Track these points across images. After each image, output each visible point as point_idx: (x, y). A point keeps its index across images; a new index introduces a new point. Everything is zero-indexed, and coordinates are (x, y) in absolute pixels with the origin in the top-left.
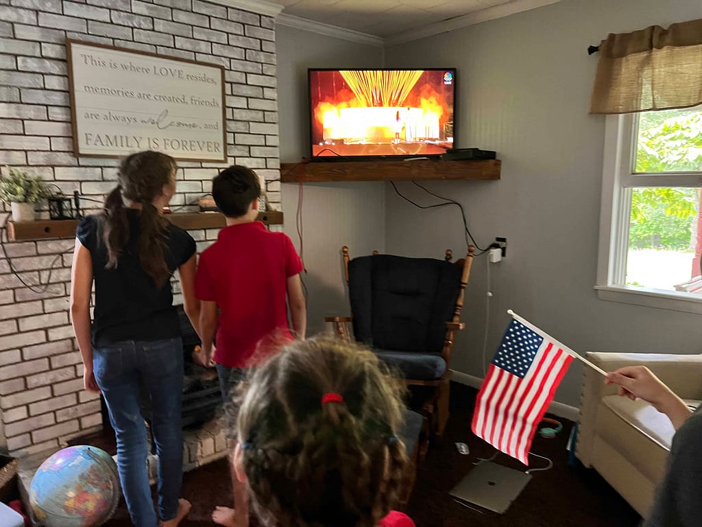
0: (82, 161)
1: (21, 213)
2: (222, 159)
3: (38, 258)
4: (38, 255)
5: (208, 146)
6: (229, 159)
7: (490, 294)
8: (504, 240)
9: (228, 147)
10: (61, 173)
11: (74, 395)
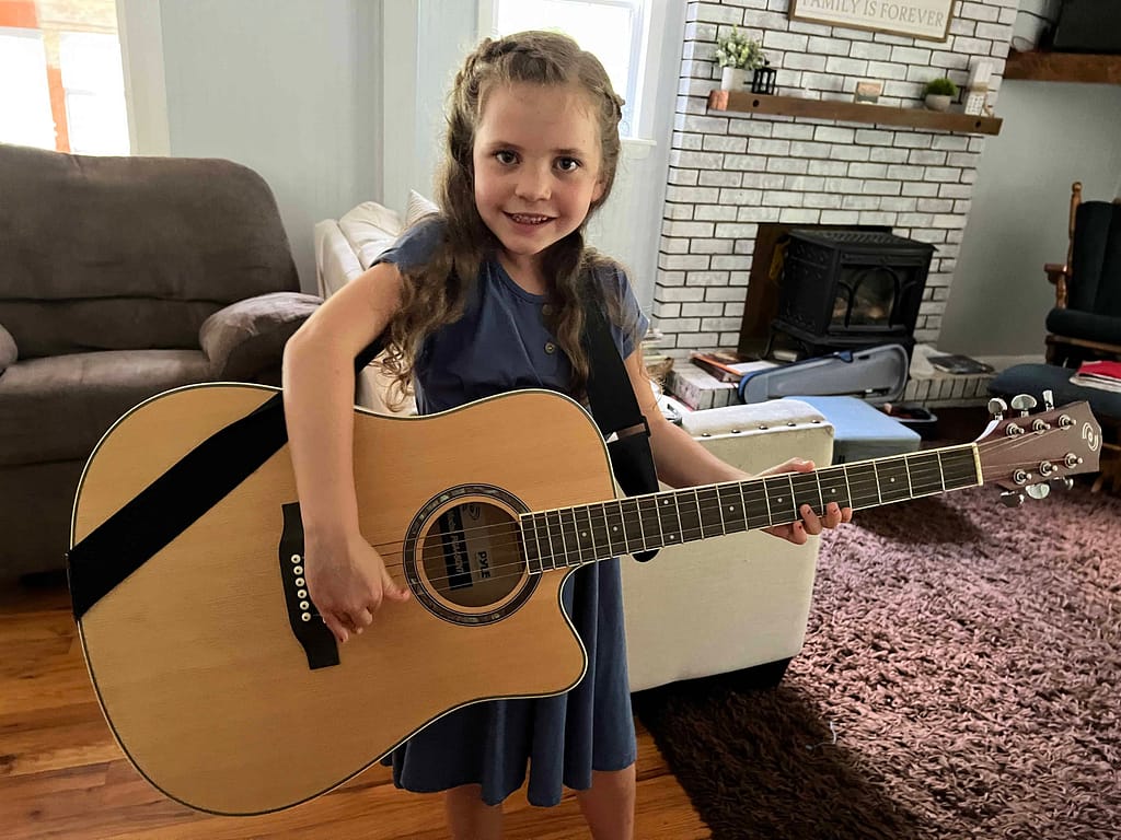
0: (794, 26)
1: (734, 81)
2: (942, 36)
3: (728, 138)
4: (728, 135)
5: (930, 17)
6: (951, 38)
9: (953, 20)
10: (771, 39)
11: (722, 305)
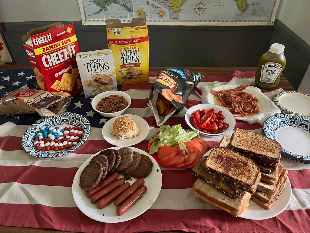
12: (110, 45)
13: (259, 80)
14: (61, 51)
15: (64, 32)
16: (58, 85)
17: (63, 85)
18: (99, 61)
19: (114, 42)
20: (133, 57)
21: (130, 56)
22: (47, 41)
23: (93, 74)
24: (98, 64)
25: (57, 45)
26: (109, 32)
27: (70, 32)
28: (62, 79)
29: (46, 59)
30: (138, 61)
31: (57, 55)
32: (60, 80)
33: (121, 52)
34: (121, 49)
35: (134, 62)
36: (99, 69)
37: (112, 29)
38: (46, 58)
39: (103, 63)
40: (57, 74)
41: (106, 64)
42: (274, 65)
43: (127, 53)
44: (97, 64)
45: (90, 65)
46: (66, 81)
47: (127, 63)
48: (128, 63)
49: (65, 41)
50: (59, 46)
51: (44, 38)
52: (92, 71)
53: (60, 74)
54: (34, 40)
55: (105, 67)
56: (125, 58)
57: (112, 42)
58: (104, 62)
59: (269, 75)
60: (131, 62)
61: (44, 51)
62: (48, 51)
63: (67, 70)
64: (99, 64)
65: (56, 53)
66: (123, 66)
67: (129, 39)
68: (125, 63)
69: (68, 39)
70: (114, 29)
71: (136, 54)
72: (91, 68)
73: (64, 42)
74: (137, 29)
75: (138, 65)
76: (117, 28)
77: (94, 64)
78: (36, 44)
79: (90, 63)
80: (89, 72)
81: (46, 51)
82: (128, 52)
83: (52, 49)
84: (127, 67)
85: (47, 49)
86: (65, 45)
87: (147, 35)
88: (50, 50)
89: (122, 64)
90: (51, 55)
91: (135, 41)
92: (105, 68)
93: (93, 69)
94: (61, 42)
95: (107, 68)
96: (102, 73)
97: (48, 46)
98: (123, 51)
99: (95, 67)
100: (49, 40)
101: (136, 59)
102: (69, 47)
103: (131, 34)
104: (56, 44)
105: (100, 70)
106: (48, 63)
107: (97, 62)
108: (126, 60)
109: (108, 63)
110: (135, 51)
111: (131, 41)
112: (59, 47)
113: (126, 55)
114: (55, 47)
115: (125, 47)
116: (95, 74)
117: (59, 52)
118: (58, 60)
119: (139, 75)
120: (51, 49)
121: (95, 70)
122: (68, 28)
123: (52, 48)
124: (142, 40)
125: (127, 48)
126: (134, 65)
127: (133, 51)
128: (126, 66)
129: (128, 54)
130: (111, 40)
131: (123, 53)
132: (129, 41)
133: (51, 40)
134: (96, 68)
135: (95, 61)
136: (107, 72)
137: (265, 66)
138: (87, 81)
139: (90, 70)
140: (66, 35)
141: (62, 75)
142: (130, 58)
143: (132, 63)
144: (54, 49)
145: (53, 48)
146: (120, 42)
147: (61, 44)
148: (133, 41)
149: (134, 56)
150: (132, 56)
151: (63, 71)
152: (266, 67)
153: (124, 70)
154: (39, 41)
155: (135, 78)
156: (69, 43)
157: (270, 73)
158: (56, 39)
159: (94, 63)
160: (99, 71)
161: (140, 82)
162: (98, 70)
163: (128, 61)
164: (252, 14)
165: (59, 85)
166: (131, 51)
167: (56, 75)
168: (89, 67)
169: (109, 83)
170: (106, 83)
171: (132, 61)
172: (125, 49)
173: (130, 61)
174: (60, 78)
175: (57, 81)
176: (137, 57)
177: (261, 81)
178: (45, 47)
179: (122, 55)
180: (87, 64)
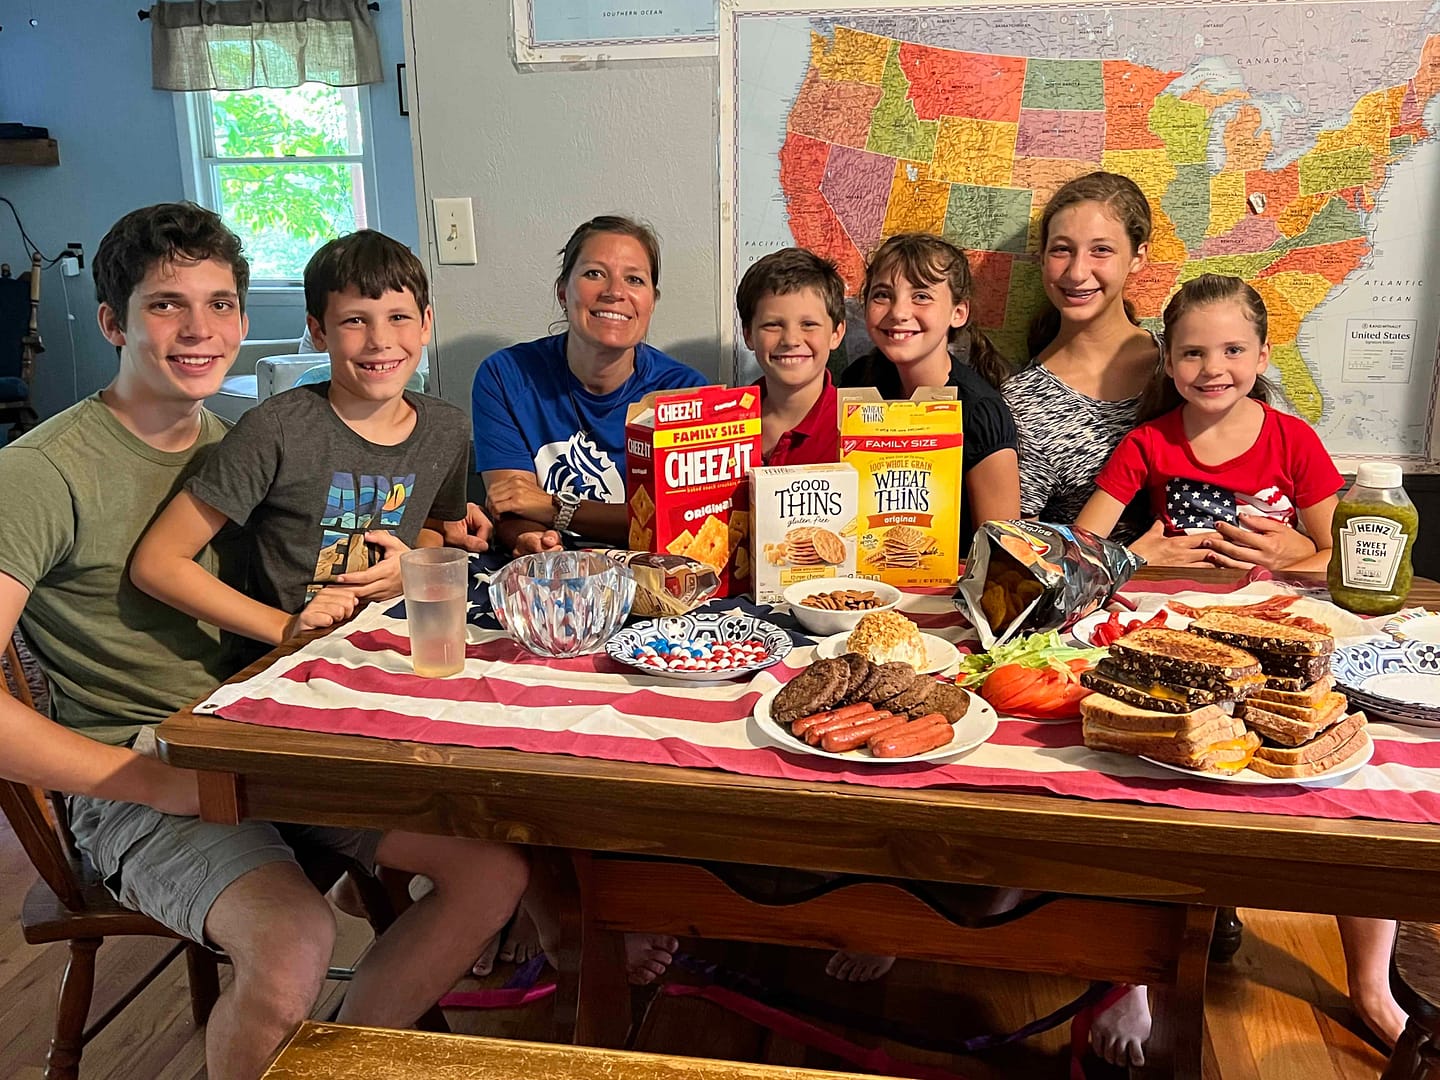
7: (71, 317)
8: (78, 246)
12: (845, 454)
13: (1339, 581)
14: (714, 452)
15: (734, 403)
16: (686, 547)
17: (699, 552)
18: (816, 485)
19: (861, 443)
20: (910, 492)
21: (901, 489)
22: (689, 417)
23: (794, 527)
24: (813, 496)
25: (710, 433)
26: (849, 415)
27: (748, 406)
28: (700, 531)
29: (675, 464)
30: (924, 506)
31: (703, 460)
32: (694, 533)
33: (876, 475)
34: (878, 466)
35: (913, 510)
36: (813, 511)
37: (858, 406)
38: (675, 461)
39: (827, 494)
40: (690, 512)
41: (835, 498)
42: (1378, 527)
43: (893, 479)
44: (810, 494)
45: (791, 496)
46: (709, 542)
47: (889, 509)
48: (894, 510)
49: (729, 427)
50: (714, 436)
51: (684, 408)
52: (791, 515)
53: (698, 514)
54: (662, 407)
55: (830, 505)
56: (885, 495)
57: (854, 442)
58: (830, 492)
59: (1369, 560)
60: (903, 508)
61: (675, 441)
62: (685, 443)
63: (719, 508)
64: (817, 495)
65: (702, 454)
66: (876, 521)
67: (905, 438)
68: (885, 510)
69: (738, 423)
70: (865, 405)
71: (920, 484)
72: (791, 506)
73: (727, 430)
74: (930, 409)
75: (924, 520)
76: (874, 404)
77: (802, 494)
78: (662, 420)
79: (791, 490)
80: (782, 516)
81: (679, 443)
82: (896, 476)
83: (695, 441)
84: (889, 524)
85: (685, 438)
86: (728, 437)
87: (959, 428)
88: (690, 442)
89: (876, 512)
90: (690, 455)
91: (923, 443)
92: (831, 509)
93: (796, 511)
94: (719, 426)
95: (836, 509)
96: (818, 524)
97: (688, 430)
98: (883, 472)
99: (802, 504)
100: (694, 416)
101: (920, 500)
102: (737, 446)
103: (912, 423)
104: (707, 431)
105: (816, 513)
106: (675, 475)
107: (811, 490)
108: (889, 500)
109: (840, 495)
110: (918, 474)
111: (910, 443)
112: (712, 439)
113: (889, 485)
114: (703, 438)
115: (889, 460)
116: (798, 526)
117: (711, 453)
118: (704, 473)
119: (925, 553)
120: (692, 439)
121: (802, 514)
122: (746, 395)
123: (695, 438)
124: (944, 442)
125: (897, 464)
126: (911, 520)
127: (913, 473)
128: (887, 520)
129: (896, 483)
130: (850, 438)
131: (882, 478)
132: (903, 444)
133: (699, 416)
134: (806, 507)
135: (806, 486)
136: (833, 524)
137: (1349, 530)
138: (771, 548)
139: (787, 510)
140: (736, 413)
141: (702, 520)
142: (901, 495)
143: (906, 510)
144: (701, 441)
145: (698, 438)
146: (877, 444)
147: (719, 433)
148: (915, 444)
149: (914, 489)
150: (907, 489)
151: (708, 509)
152: (1353, 533)
153: (879, 533)
154: (671, 413)
155: (910, 564)
156: (739, 435)
157: (1370, 552)
158: (709, 417)
159: (801, 491)
160: (814, 517)
161: (925, 581)
162: (809, 514)
163: (894, 505)
164: (1349, 434)
165: (689, 547)
166: (907, 474)
167: (689, 516)
168: (787, 501)
169: (835, 560)
170: (827, 559)
171: (907, 506)
172: (889, 465)
173: (901, 506)
174: (695, 526)
175: (686, 535)
176: (924, 493)
177: (1345, 584)
178: (680, 431)
179: (879, 485)
180: (782, 492)
